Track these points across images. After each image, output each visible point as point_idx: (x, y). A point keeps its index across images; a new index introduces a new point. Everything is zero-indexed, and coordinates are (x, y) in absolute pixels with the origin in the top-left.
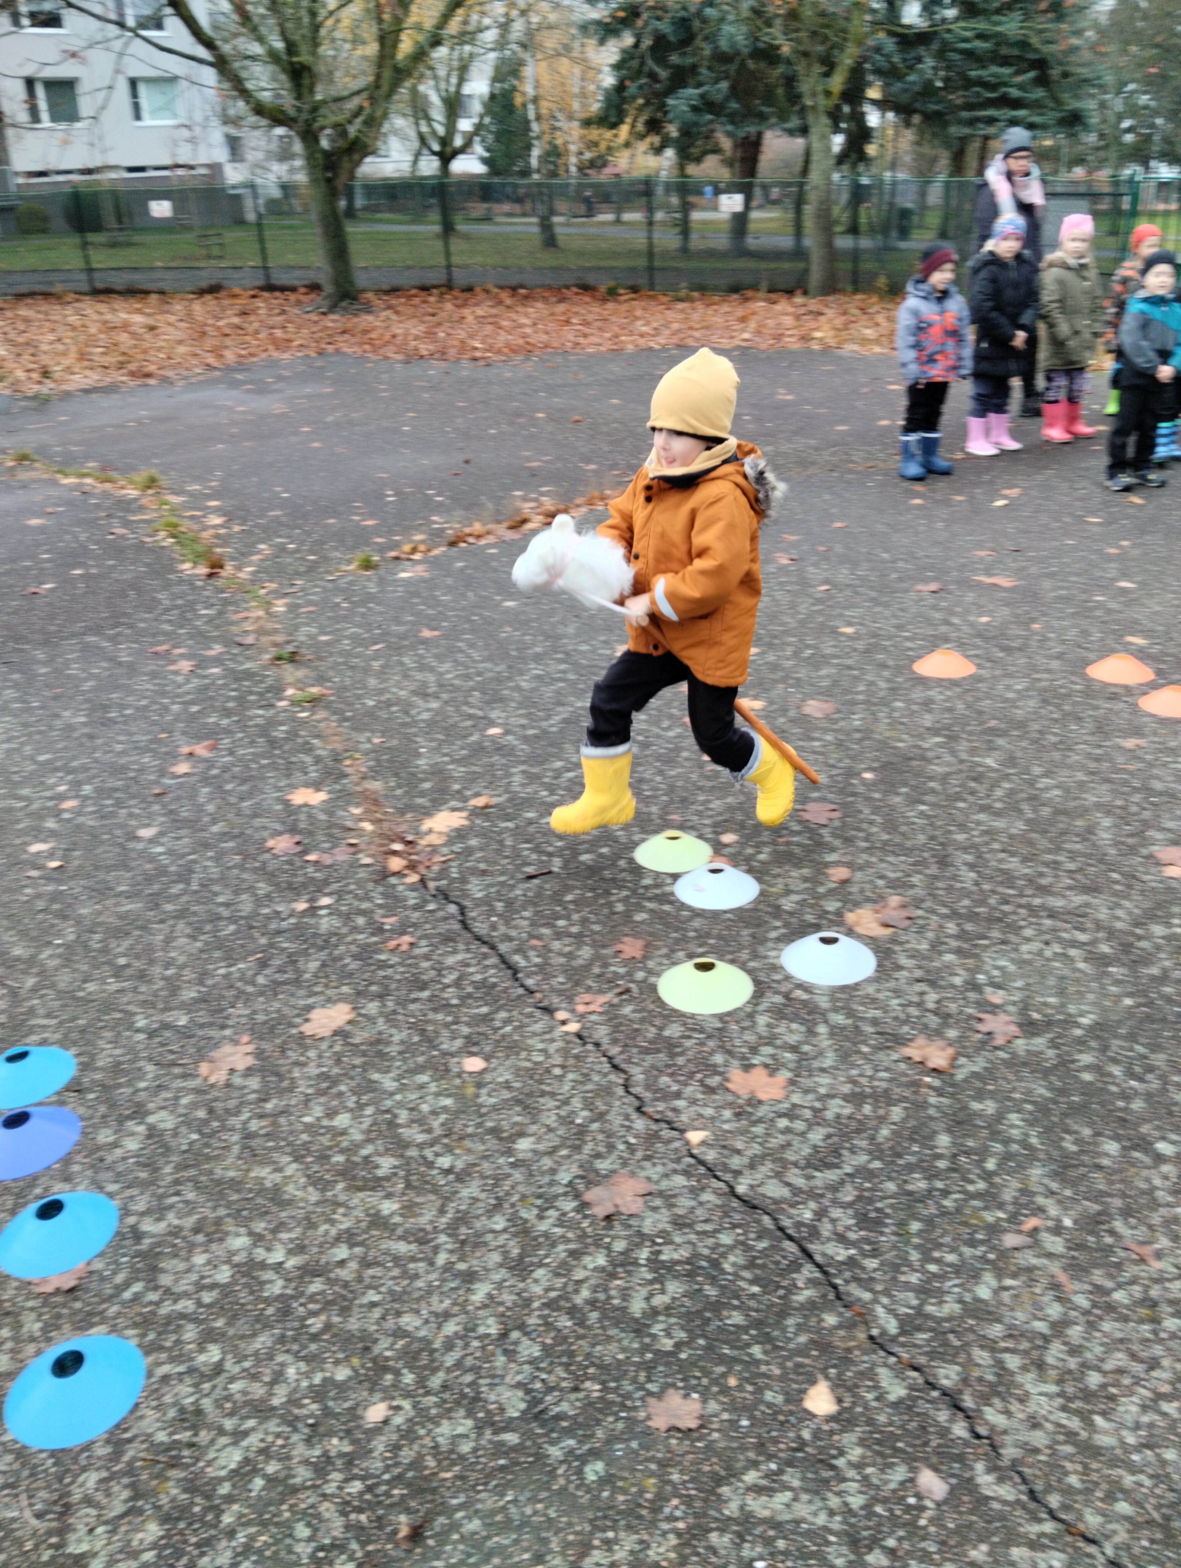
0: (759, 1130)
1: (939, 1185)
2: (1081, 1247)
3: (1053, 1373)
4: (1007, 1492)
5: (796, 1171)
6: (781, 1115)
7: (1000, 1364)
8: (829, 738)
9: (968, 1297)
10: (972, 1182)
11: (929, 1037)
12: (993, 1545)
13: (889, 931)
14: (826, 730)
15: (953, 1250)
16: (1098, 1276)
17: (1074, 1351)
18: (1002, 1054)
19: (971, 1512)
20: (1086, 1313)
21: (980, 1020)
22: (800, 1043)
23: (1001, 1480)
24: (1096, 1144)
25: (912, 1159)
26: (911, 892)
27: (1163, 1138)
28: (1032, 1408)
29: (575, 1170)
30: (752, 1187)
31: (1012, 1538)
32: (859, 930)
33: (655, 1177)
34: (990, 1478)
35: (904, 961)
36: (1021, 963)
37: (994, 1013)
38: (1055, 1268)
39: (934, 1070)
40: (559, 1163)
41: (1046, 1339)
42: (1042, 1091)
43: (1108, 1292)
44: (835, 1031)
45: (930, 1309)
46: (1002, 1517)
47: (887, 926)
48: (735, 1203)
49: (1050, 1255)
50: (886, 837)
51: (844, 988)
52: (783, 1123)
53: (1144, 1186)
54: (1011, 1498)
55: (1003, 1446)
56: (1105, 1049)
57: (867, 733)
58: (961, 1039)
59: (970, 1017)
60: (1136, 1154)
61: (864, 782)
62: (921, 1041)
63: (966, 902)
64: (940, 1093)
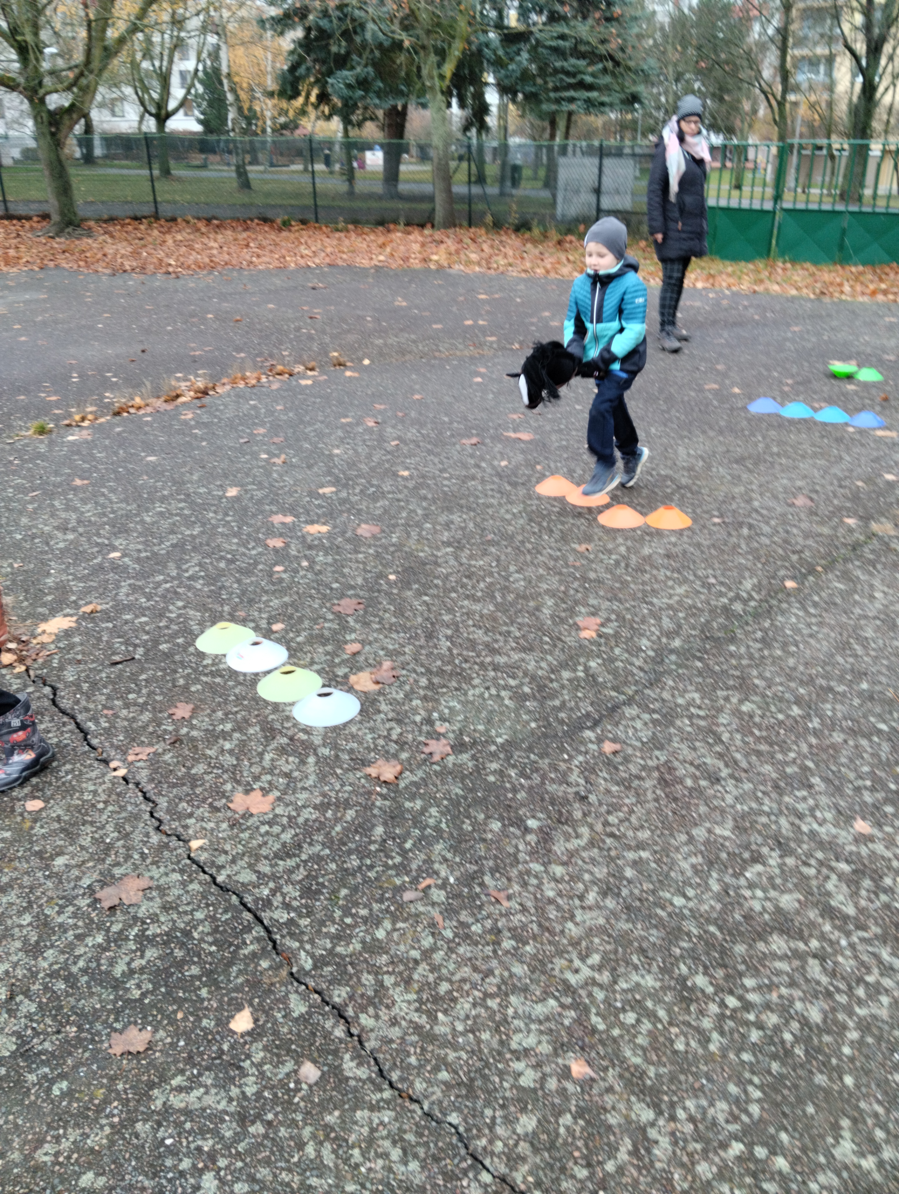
0: (245, 835)
1: (368, 862)
2: (458, 896)
3: (416, 986)
4: (363, 1073)
5: (265, 862)
6: (263, 823)
7: (381, 984)
8: (371, 551)
9: (368, 939)
10: (392, 858)
11: (387, 760)
12: (343, 1111)
13: (377, 687)
14: (370, 546)
15: (365, 906)
16: (464, 916)
17: (434, 969)
18: (436, 768)
19: (333, 1089)
20: (449, 941)
21: (426, 745)
22: (291, 771)
23: (360, 1065)
24: (486, 824)
25: (353, 846)
26: (402, 658)
27: (534, 817)
28: (395, 1010)
29: (96, 876)
30: (229, 876)
31: (358, 1104)
32: (357, 687)
33: (157, 876)
34: (353, 1064)
35: (383, 707)
36: (465, 704)
37: (438, 739)
38: (435, 913)
39: (385, 782)
40: (84, 873)
41: (416, 962)
42: (457, 790)
43: (468, 926)
44: (320, 761)
45: (339, 949)
46: (355, 1090)
47: (377, 683)
48: (213, 889)
49: (433, 904)
50: (394, 620)
51: (335, 729)
52: (264, 829)
53: (511, 850)
54: (364, 1077)
55: (369, 1040)
56: (508, 759)
57: (399, 547)
58: (408, 760)
59: (420, 743)
60: (512, 829)
61: (388, 582)
62: (380, 762)
63: (439, 663)
64: (384, 797)
